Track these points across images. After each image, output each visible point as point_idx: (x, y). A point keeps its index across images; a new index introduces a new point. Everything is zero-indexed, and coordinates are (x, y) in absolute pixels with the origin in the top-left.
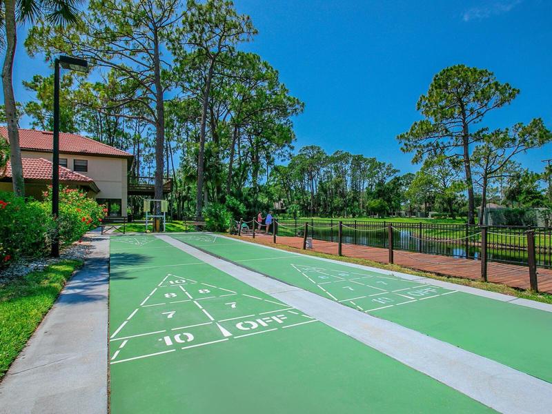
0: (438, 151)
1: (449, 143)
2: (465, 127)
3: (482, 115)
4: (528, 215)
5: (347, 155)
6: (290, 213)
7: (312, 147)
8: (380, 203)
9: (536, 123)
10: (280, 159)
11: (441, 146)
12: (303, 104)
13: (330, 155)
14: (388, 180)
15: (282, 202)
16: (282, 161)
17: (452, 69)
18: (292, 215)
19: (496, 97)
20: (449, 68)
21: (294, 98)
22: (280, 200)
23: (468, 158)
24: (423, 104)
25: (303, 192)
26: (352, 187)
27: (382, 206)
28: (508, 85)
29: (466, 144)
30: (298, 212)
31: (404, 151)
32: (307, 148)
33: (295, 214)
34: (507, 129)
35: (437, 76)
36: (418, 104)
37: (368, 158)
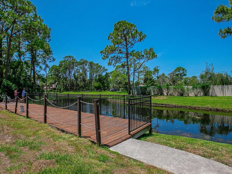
0: (118, 60)
1: (122, 56)
2: (127, 49)
3: (133, 44)
4: (148, 89)
5: (86, 61)
6: (58, 90)
7: (70, 57)
8: (99, 85)
9: (151, 50)
10: (48, 61)
11: (119, 57)
12: (50, 29)
13: (78, 61)
14: (104, 74)
15: (56, 84)
16: (49, 62)
17: (121, 22)
18: (59, 91)
19: (138, 38)
20: (120, 21)
21: (44, 25)
22: (55, 83)
23: (128, 63)
24: (111, 37)
25: (65, 79)
26: (90, 77)
27: (100, 86)
28: (141, 32)
29: (127, 57)
30: (62, 89)
31: (103, 59)
32: (67, 57)
33: (60, 90)
34: (141, 51)
35: (115, 24)
36: (109, 37)
37: (95, 63)
